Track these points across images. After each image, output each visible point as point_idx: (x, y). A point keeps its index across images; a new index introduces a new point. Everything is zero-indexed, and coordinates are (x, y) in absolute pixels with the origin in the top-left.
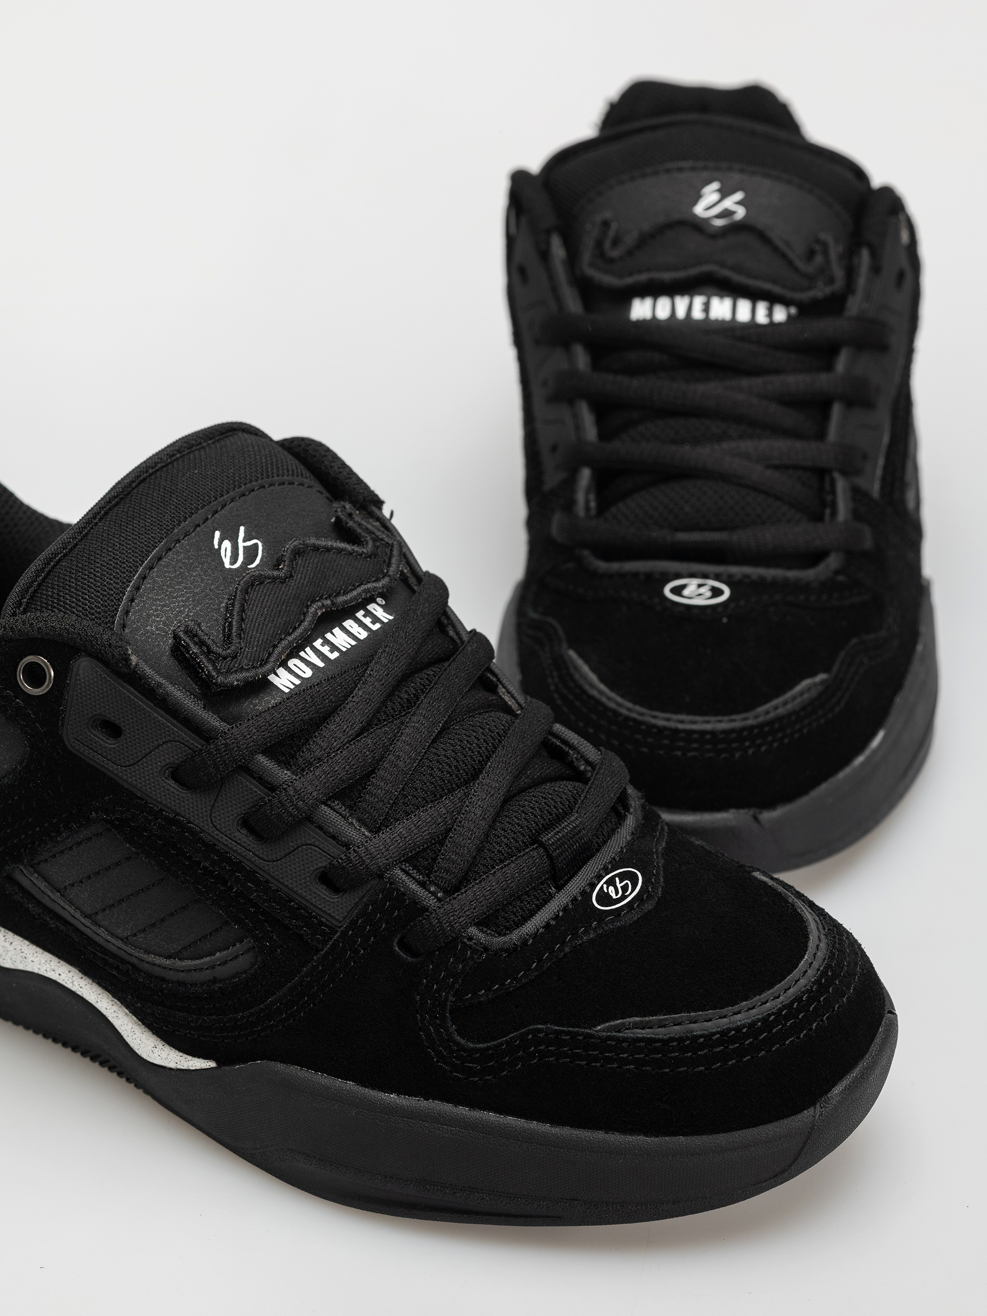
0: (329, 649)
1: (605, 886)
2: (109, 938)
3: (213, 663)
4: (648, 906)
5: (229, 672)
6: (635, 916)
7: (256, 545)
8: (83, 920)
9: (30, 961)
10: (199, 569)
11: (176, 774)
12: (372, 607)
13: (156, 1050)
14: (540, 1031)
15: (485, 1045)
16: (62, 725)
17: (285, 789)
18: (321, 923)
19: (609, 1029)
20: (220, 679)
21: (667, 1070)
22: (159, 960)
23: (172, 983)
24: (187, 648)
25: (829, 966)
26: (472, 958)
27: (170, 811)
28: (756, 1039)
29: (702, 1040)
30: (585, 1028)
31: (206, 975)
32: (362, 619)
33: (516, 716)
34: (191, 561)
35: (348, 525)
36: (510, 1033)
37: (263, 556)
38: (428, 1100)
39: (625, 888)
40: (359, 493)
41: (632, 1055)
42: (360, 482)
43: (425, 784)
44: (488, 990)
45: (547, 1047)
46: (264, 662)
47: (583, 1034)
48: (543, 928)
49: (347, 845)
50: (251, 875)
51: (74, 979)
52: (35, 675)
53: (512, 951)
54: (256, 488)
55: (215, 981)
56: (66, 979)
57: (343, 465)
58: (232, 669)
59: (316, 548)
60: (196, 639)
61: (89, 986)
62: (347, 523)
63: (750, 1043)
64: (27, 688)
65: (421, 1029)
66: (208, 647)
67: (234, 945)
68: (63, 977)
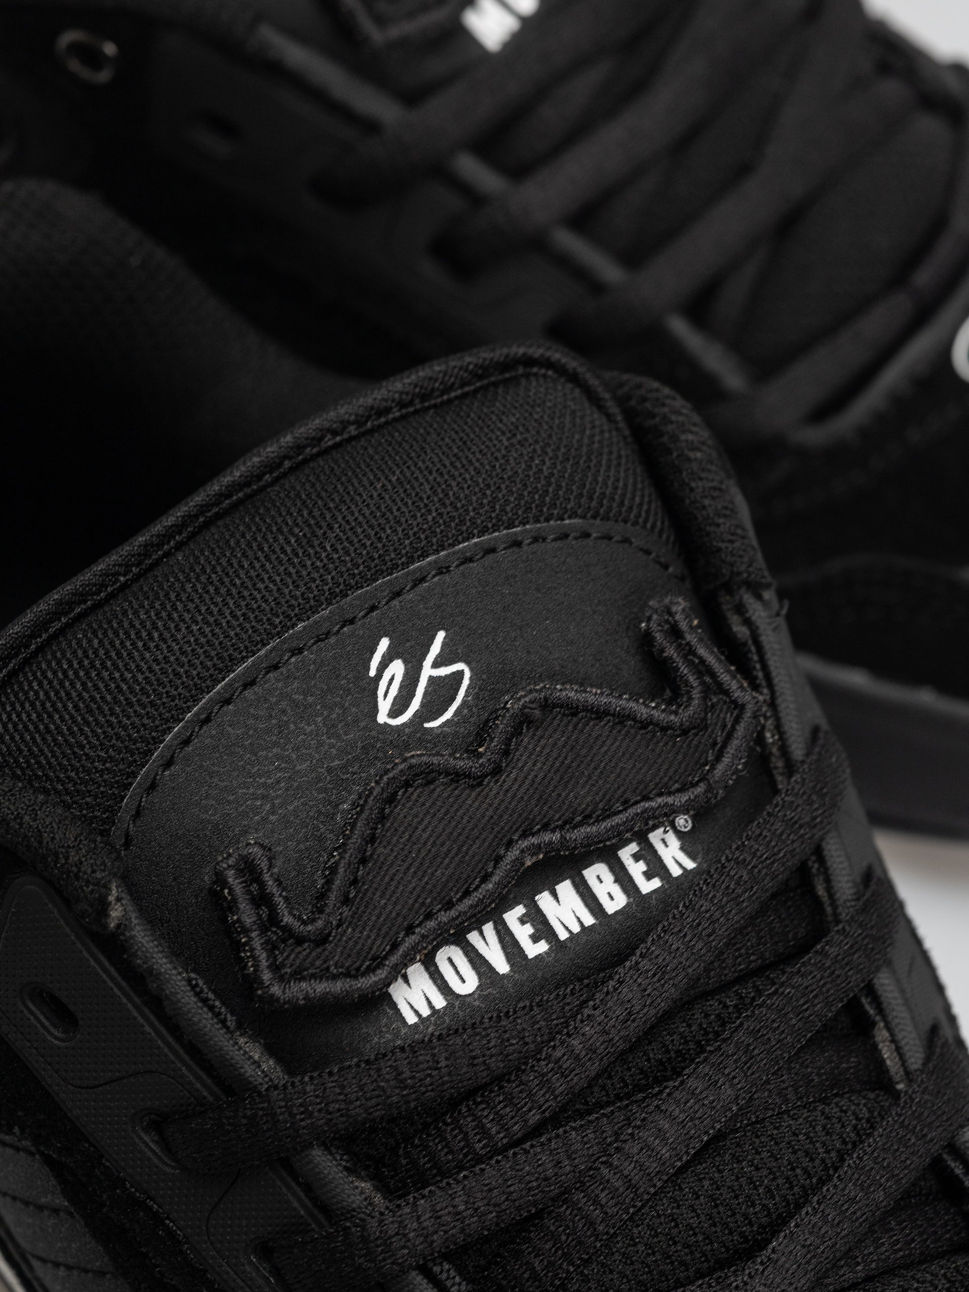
0: (532, 930)
5: (298, 975)
7: (460, 674)
10: (319, 719)
11: (163, 1127)
20: (276, 990)
24: (232, 906)
32: (628, 863)
33: (896, 1095)
34: (310, 699)
35: (665, 654)
37: (464, 702)
40: (724, 561)
46: (378, 962)
54: (502, 547)
58: (306, 970)
59: (572, 710)
60: (254, 887)
62: (662, 651)
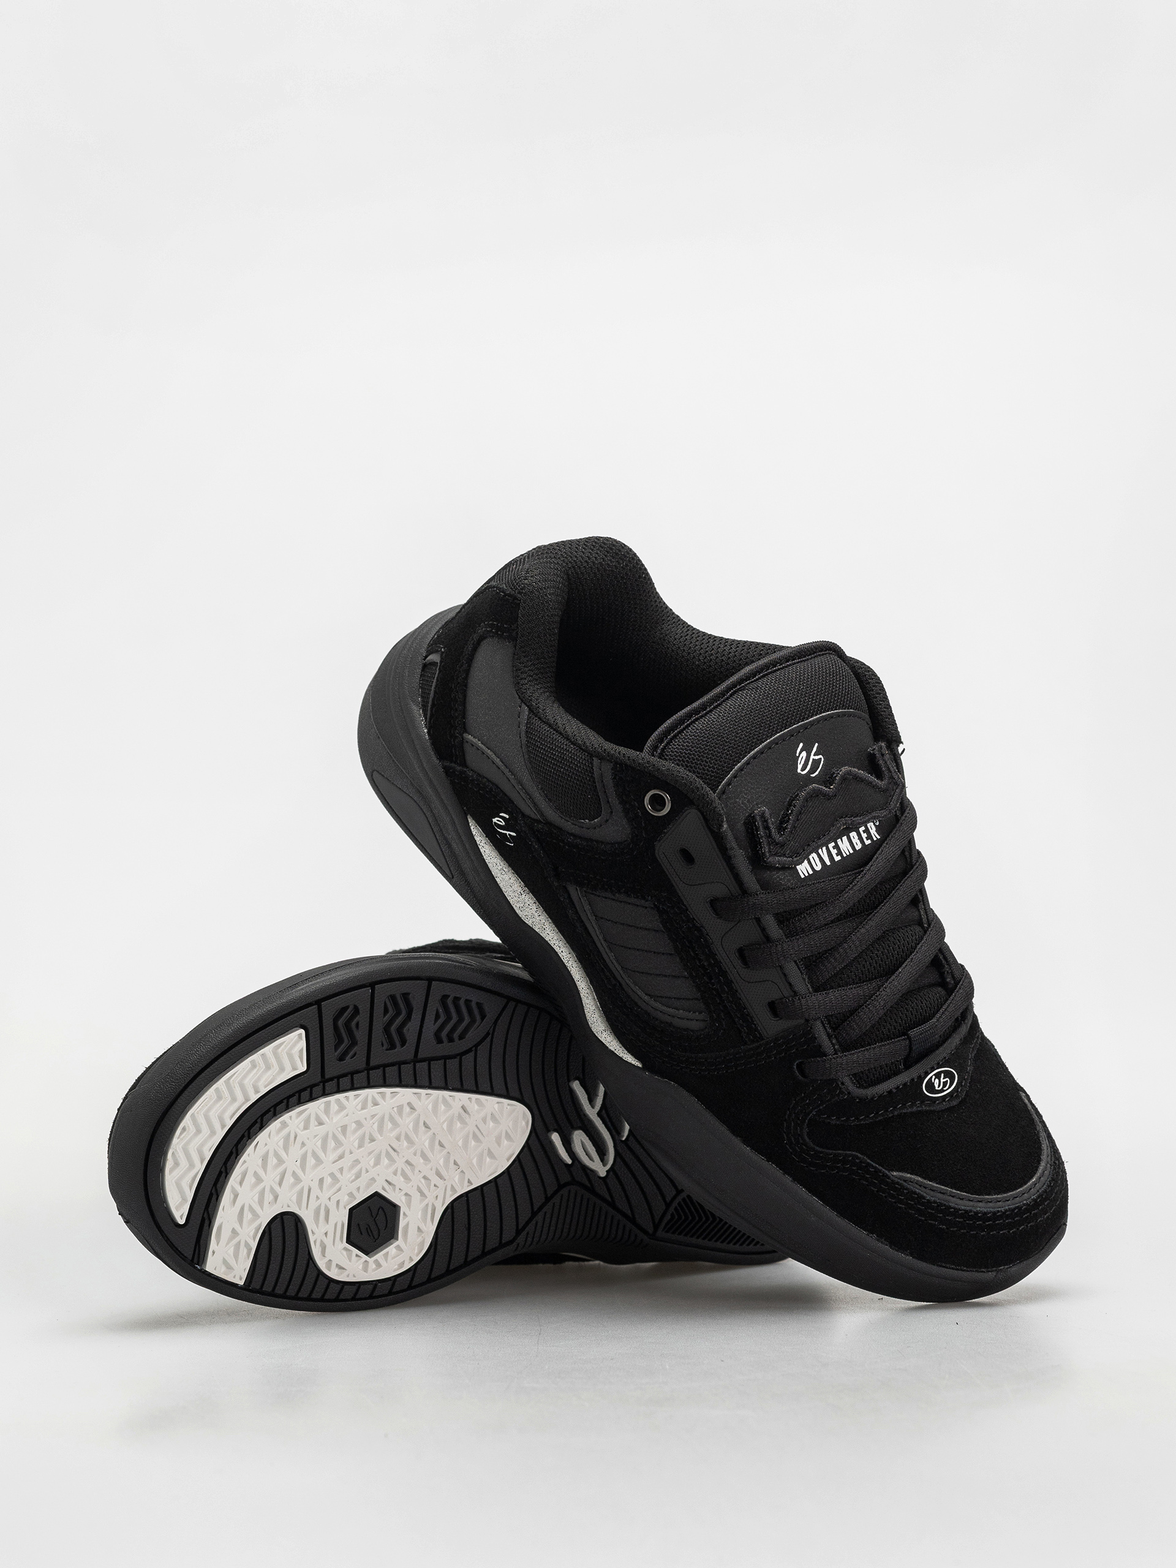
0: (836, 852)
1: (934, 1077)
2: (614, 962)
3: (769, 844)
4: (955, 1103)
5: (776, 854)
6: (945, 1105)
7: (821, 759)
8: (603, 942)
9: (546, 933)
10: (782, 768)
11: (714, 903)
12: (871, 825)
13: (604, 1033)
14: (858, 1158)
15: (821, 1150)
16: (659, 841)
17: (776, 945)
18: (756, 1029)
19: (900, 1178)
20: (770, 859)
21: (923, 1219)
22: (640, 993)
23: (642, 1009)
24: (757, 829)
25: (1045, 1191)
26: (838, 1095)
27: (699, 922)
28: (984, 1223)
29: (953, 1210)
30: (886, 1169)
31: (668, 1019)
32: (862, 833)
34: (780, 761)
36: (839, 1149)
37: (821, 769)
38: (768, 1162)
39: (945, 1085)
40: (890, 731)
41: (906, 1199)
42: (894, 723)
43: (858, 970)
44: (838, 1118)
45: (858, 1169)
46: (799, 855)
47: (884, 1173)
48: (887, 1092)
49: (795, 993)
50: (729, 983)
51: (571, 959)
52: (658, 802)
53: (863, 1100)
54: (834, 717)
55: (670, 1025)
56: (565, 957)
57: (889, 707)
58: (779, 853)
59: (856, 777)
60: (764, 823)
61: (578, 968)
62: (879, 761)
63: (980, 1224)
64: (649, 807)
65: (785, 1120)
66: (770, 832)
67: (694, 1012)
68: (564, 954)
